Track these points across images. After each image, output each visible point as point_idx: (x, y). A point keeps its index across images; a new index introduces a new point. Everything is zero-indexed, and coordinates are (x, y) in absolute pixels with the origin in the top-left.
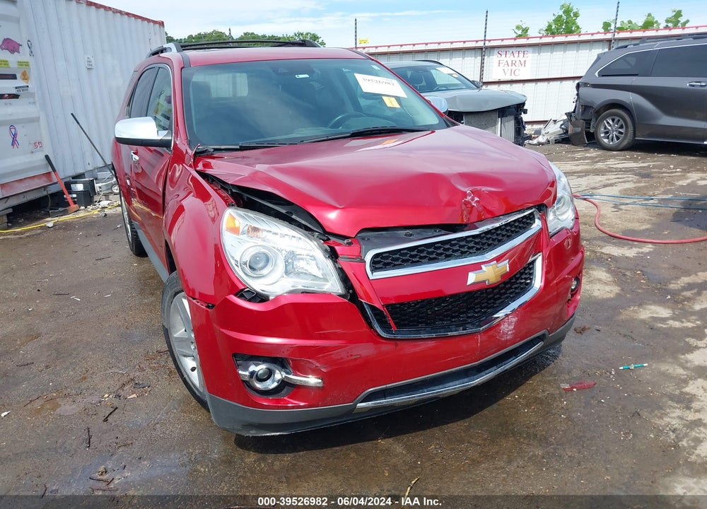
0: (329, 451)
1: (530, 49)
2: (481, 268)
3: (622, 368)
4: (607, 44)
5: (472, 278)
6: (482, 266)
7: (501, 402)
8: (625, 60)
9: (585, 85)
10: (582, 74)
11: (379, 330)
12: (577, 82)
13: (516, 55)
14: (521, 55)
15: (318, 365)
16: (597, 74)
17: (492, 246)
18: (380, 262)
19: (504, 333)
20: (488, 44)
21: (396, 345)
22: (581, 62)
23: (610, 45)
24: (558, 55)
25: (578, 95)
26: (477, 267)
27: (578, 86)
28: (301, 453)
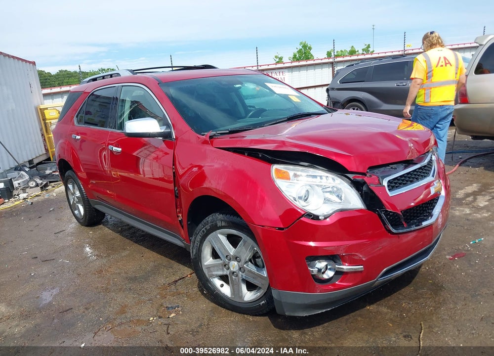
1: (286, 70)
4: (331, 65)
8: (353, 74)
9: (333, 89)
10: (330, 83)
11: (391, 228)
12: (326, 87)
13: (278, 74)
14: (281, 74)
15: (361, 256)
16: (338, 82)
20: (260, 68)
22: (325, 76)
23: (333, 65)
24: (303, 73)
25: (328, 95)
27: (328, 90)
28: (325, 324)
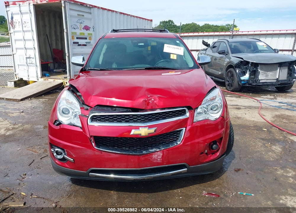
0: (92, 189)
2: (139, 129)
3: (239, 193)
5: (133, 132)
6: (140, 128)
7: (171, 191)
11: (93, 145)
15: (72, 153)
17: (150, 121)
18: (94, 119)
19: (154, 159)
21: (101, 153)
26: (137, 128)
